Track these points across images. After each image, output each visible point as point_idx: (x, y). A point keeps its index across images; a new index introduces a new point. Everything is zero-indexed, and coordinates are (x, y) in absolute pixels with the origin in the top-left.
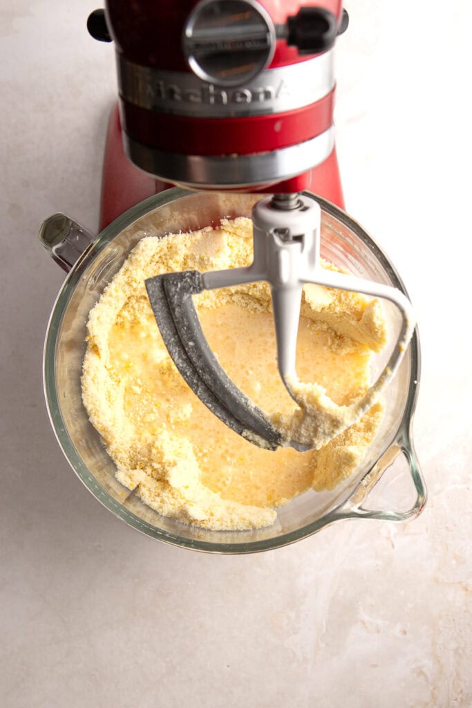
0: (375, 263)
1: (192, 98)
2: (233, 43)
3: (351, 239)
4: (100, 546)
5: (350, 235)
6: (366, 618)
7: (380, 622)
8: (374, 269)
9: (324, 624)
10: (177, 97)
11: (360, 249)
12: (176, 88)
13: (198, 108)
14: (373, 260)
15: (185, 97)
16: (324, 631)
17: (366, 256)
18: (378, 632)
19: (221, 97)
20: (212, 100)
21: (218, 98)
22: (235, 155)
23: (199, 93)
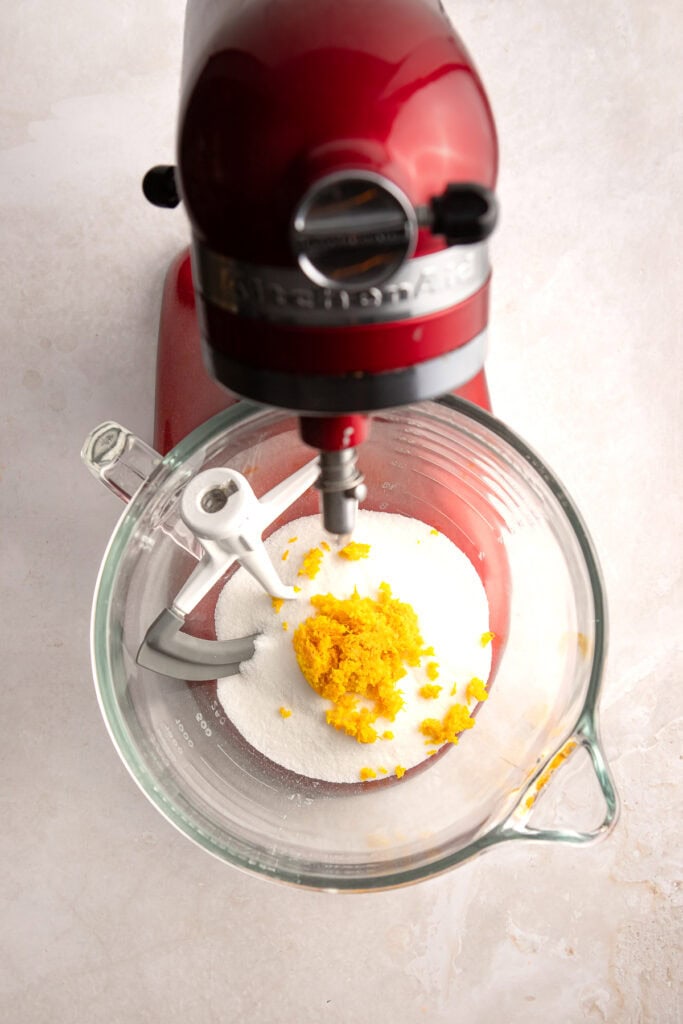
1: (301, 302)
2: (361, 237)
4: (150, 837)
6: (517, 932)
7: (536, 938)
9: (460, 941)
10: (281, 300)
12: (279, 289)
13: (308, 315)
15: (291, 300)
16: (460, 951)
17: (530, 479)
18: (534, 951)
19: (340, 301)
20: (328, 304)
21: (337, 300)
22: (359, 375)
23: (310, 294)
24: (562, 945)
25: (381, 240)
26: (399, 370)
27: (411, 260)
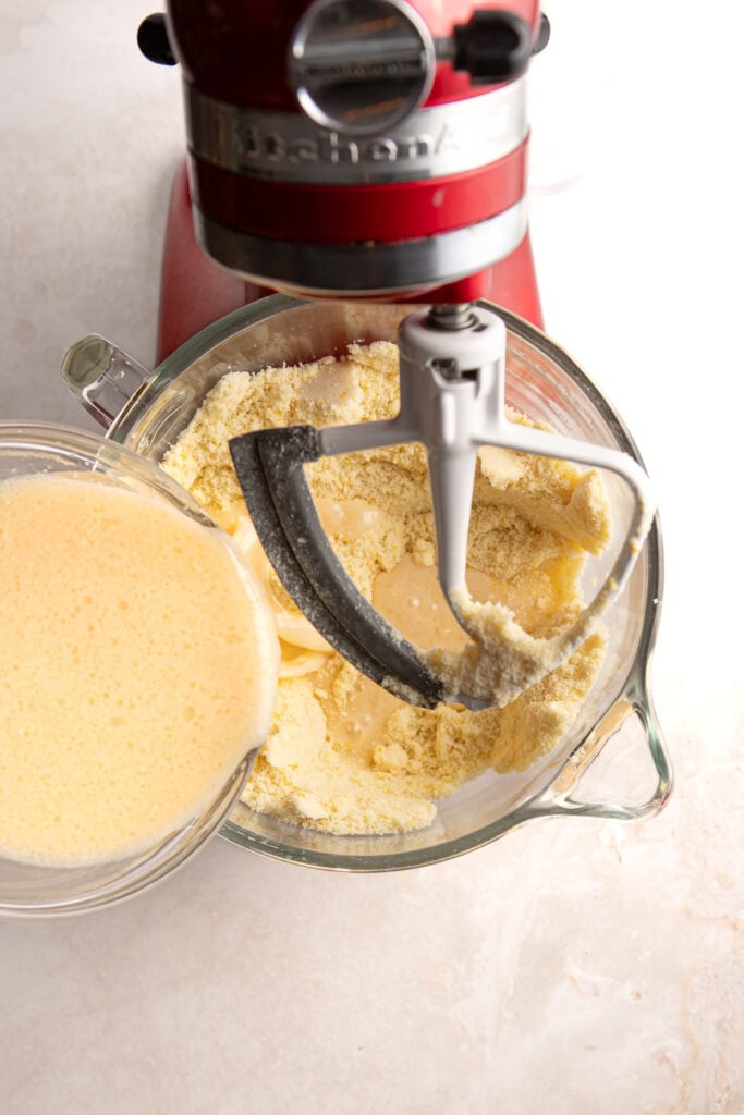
0: (592, 413)
1: (303, 153)
3: (555, 376)
6: (578, 973)
7: (599, 979)
9: (512, 983)
10: (280, 152)
11: (567, 391)
12: (277, 136)
13: (312, 171)
14: (589, 409)
15: (292, 152)
16: (511, 993)
17: (577, 403)
18: (597, 994)
19: (349, 152)
20: (335, 157)
21: (345, 154)
22: (370, 244)
23: (313, 145)
24: (629, 988)
25: (393, 71)
26: (417, 240)
27: (421, 109)
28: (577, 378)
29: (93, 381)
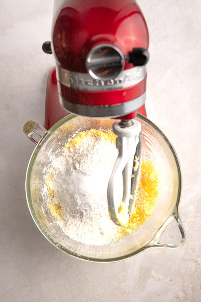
0: (162, 140)
1: (89, 84)
2: (107, 64)
3: (152, 130)
5: (152, 129)
6: (155, 275)
7: (160, 277)
8: (162, 142)
9: (137, 277)
10: (83, 83)
11: (156, 134)
12: (82, 80)
13: (91, 88)
14: (161, 139)
15: (86, 83)
16: (137, 281)
18: (160, 281)
19: (101, 83)
20: (97, 84)
22: (107, 105)
23: (92, 81)
24: (168, 279)
25: (113, 65)
26: (119, 104)
27: (123, 71)
28: (158, 131)
29: (31, 132)
